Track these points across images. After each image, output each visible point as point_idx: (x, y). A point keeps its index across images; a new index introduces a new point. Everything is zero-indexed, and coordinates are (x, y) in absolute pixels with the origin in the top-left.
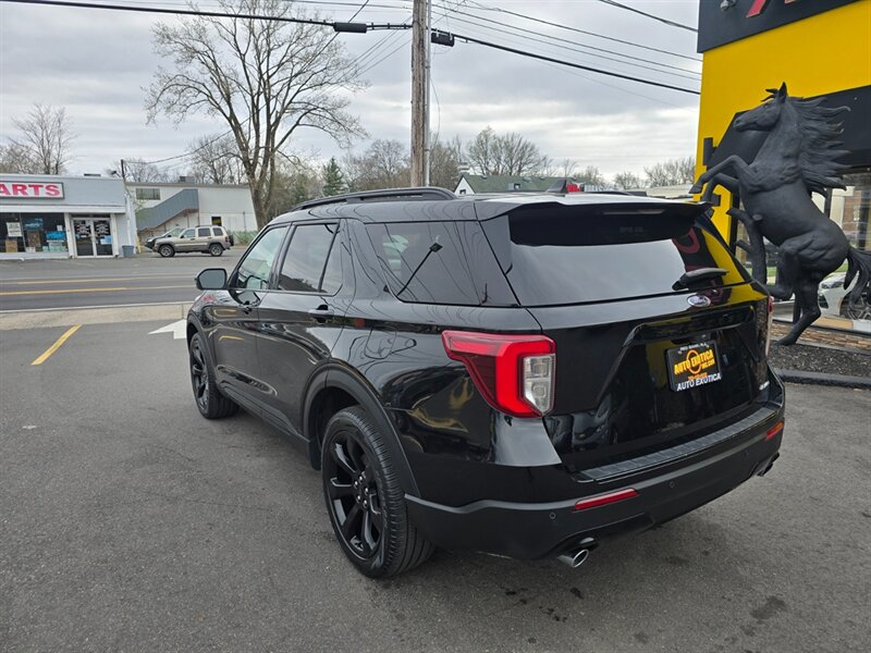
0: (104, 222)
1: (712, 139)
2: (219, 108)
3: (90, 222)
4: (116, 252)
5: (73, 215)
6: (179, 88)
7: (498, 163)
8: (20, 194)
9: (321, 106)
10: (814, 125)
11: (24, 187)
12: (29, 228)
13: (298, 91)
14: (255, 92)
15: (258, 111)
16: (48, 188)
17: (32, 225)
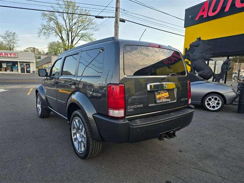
0: (28, 64)
2: (58, 35)
3: (25, 64)
4: (31, 72)
5: (20, 62)
6: (47, 29)
8: (6, 56)
9: (86, 35)
10: (206, 46)
11: (7, 54)
12: (8, 65)
13: (80, 31)
14: (68, 30)
15: (69, 36)
16: (14, 54)
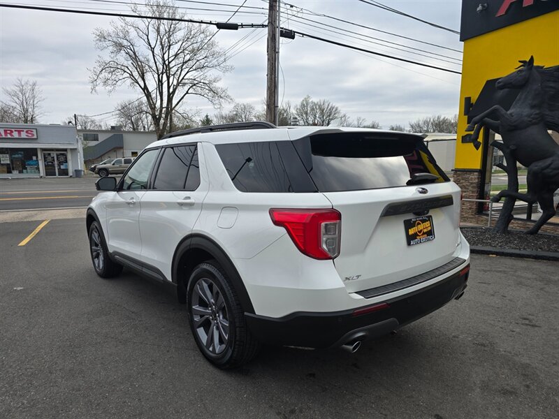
0: (63, 154)
1: (470, 98)
2: (138, 83)
3: (54, 154)
4: (70, 174)
5: (43, 150)
6: (112, 69)
7: (315, 118)
8: (9, 136)
9: (202, 81)
10: (552, 84)
11: (12, 132)
12: (14, 158)
13: (188, 72)
14: (160, 72)
15: (162, 84)
16: (27, 132)
17: (16, 156)
